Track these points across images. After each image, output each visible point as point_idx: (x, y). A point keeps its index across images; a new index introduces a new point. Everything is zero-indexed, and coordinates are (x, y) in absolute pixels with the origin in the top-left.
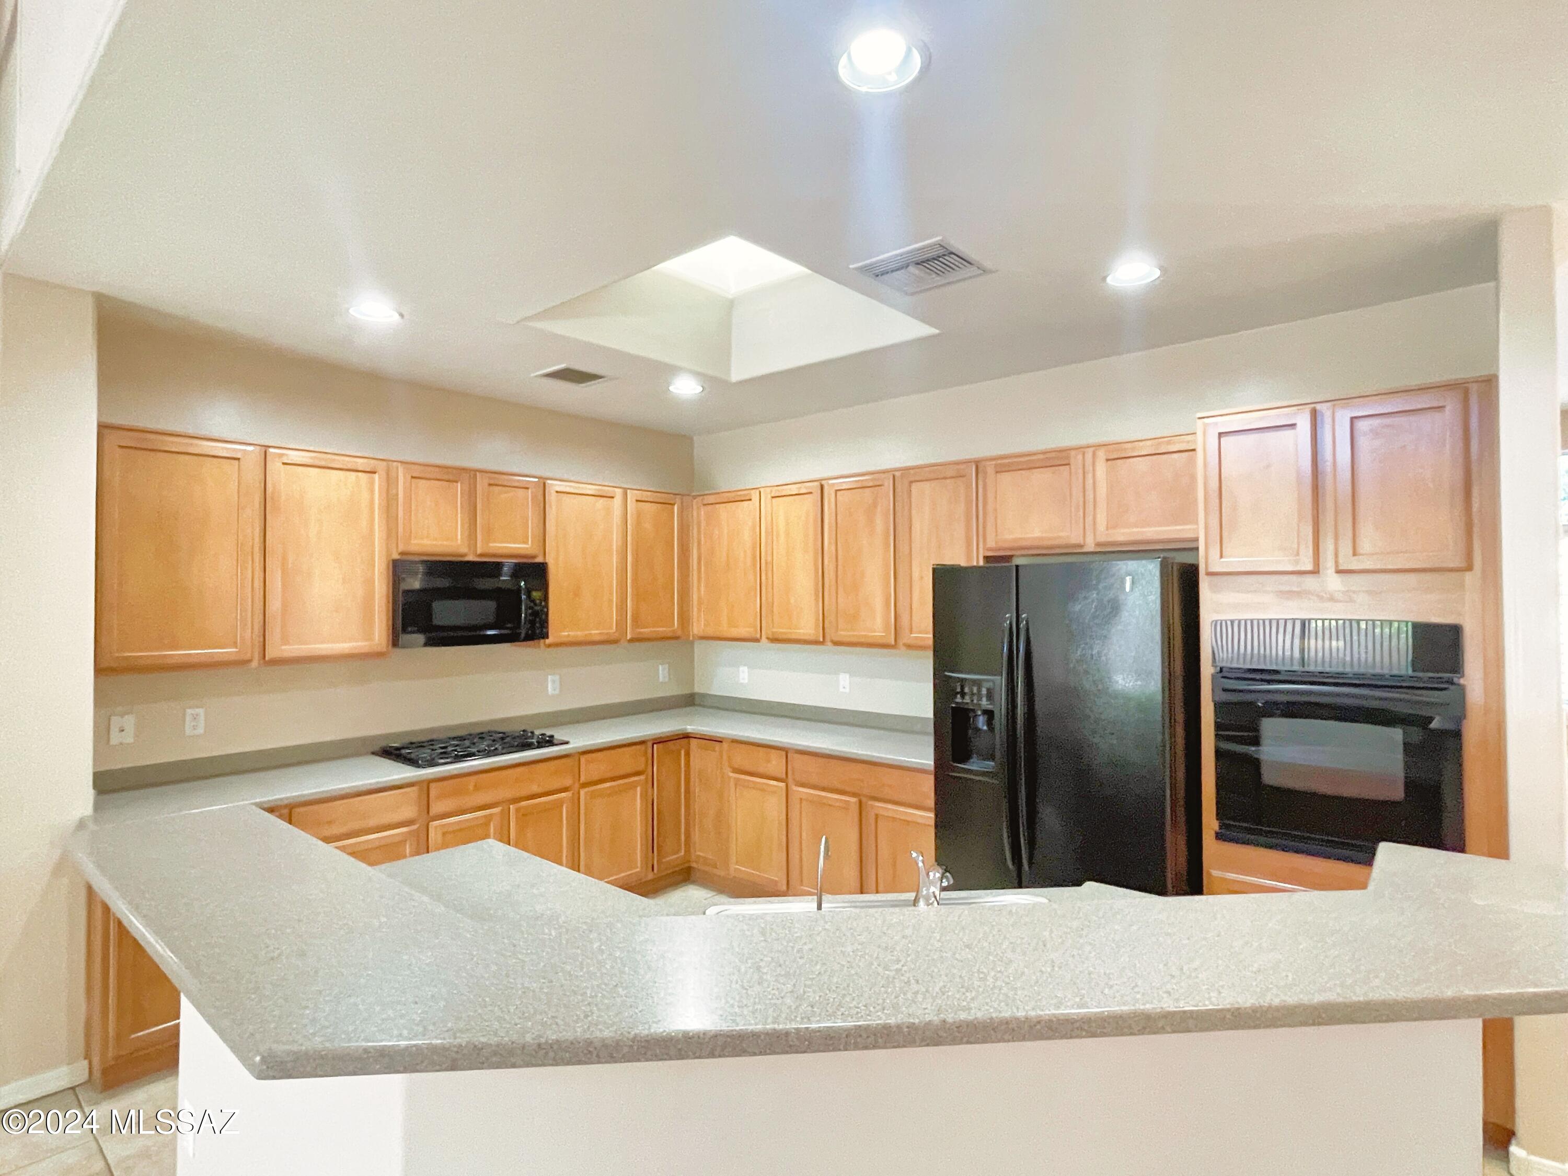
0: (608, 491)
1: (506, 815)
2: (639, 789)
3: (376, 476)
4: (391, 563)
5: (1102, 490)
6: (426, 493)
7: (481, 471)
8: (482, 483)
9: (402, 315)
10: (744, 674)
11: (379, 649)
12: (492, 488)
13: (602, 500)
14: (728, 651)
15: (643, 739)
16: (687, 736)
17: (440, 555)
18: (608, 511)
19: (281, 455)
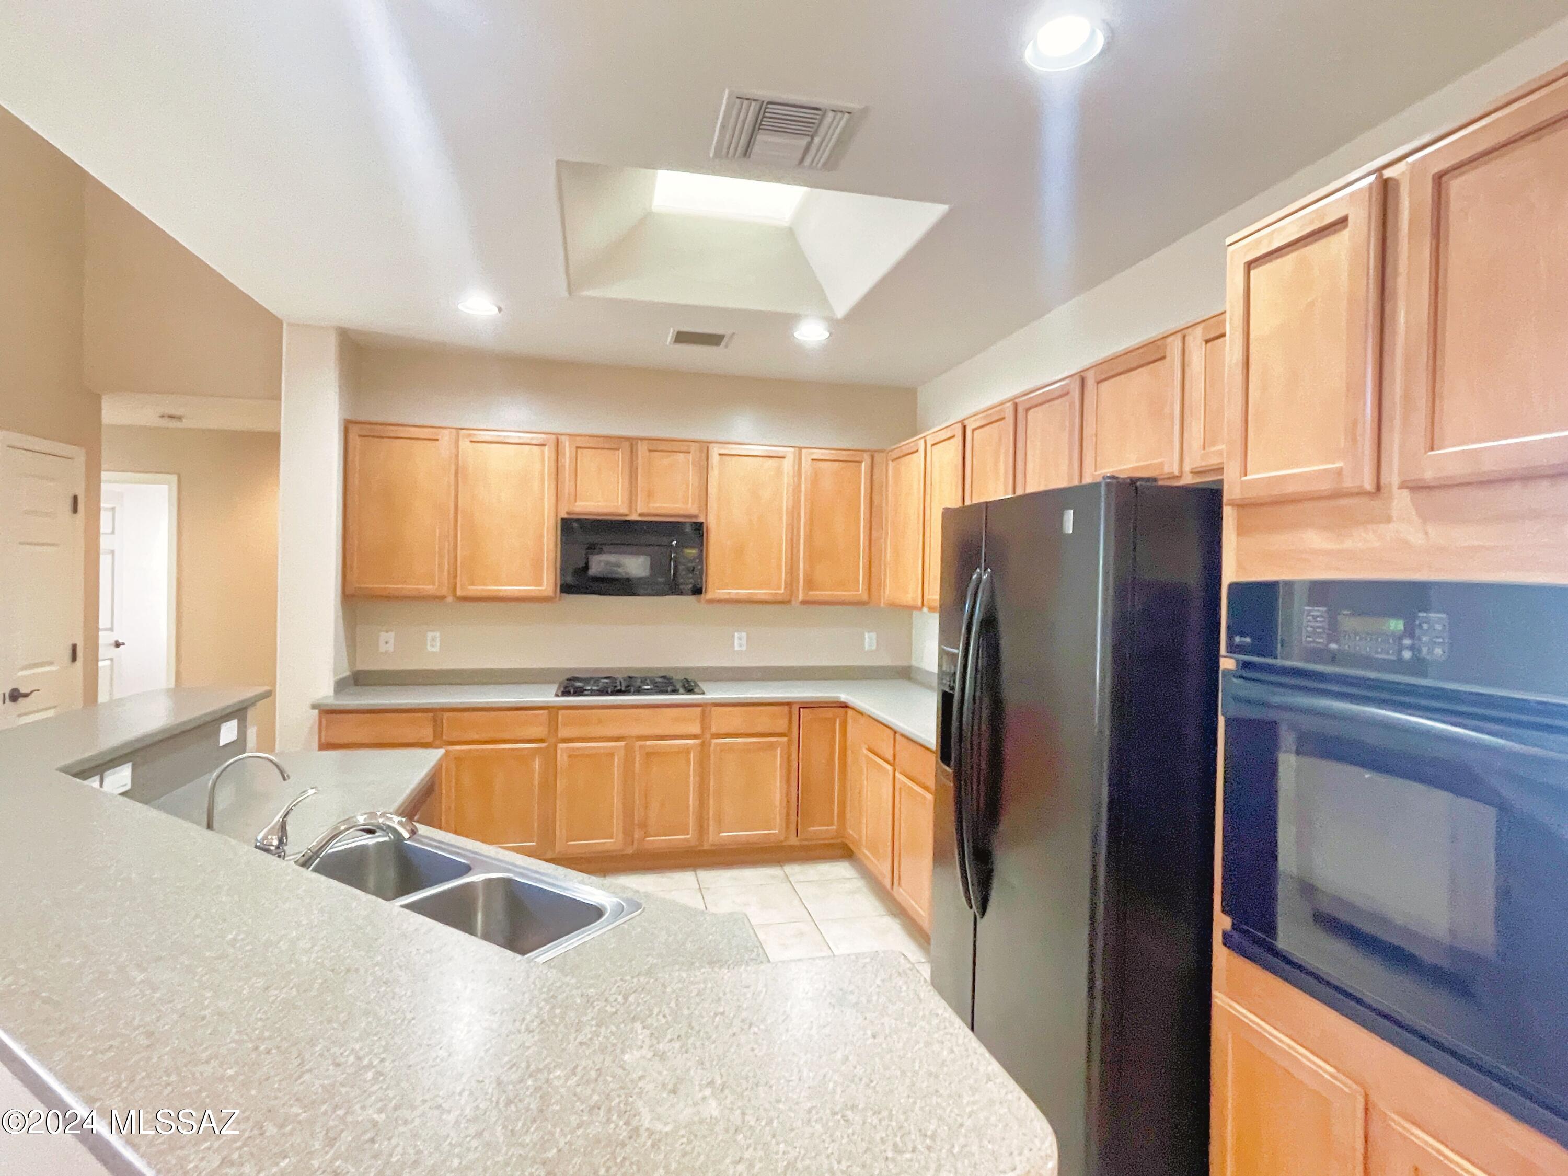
0: (780, 451)
1: (629, 750)
2: (779, 751)
3: (546, 448)
4: (559, 521)
6: (590, 462)
7: (642, 439)
8: (642, 449)
9: (500, 310)
11: (546, 594)
12: (652, 453)
13: (770, 461)
15: (790, 700)
16: (845, 706)
17: (595, 515)
18: (779, 472)
19: (470, 435)
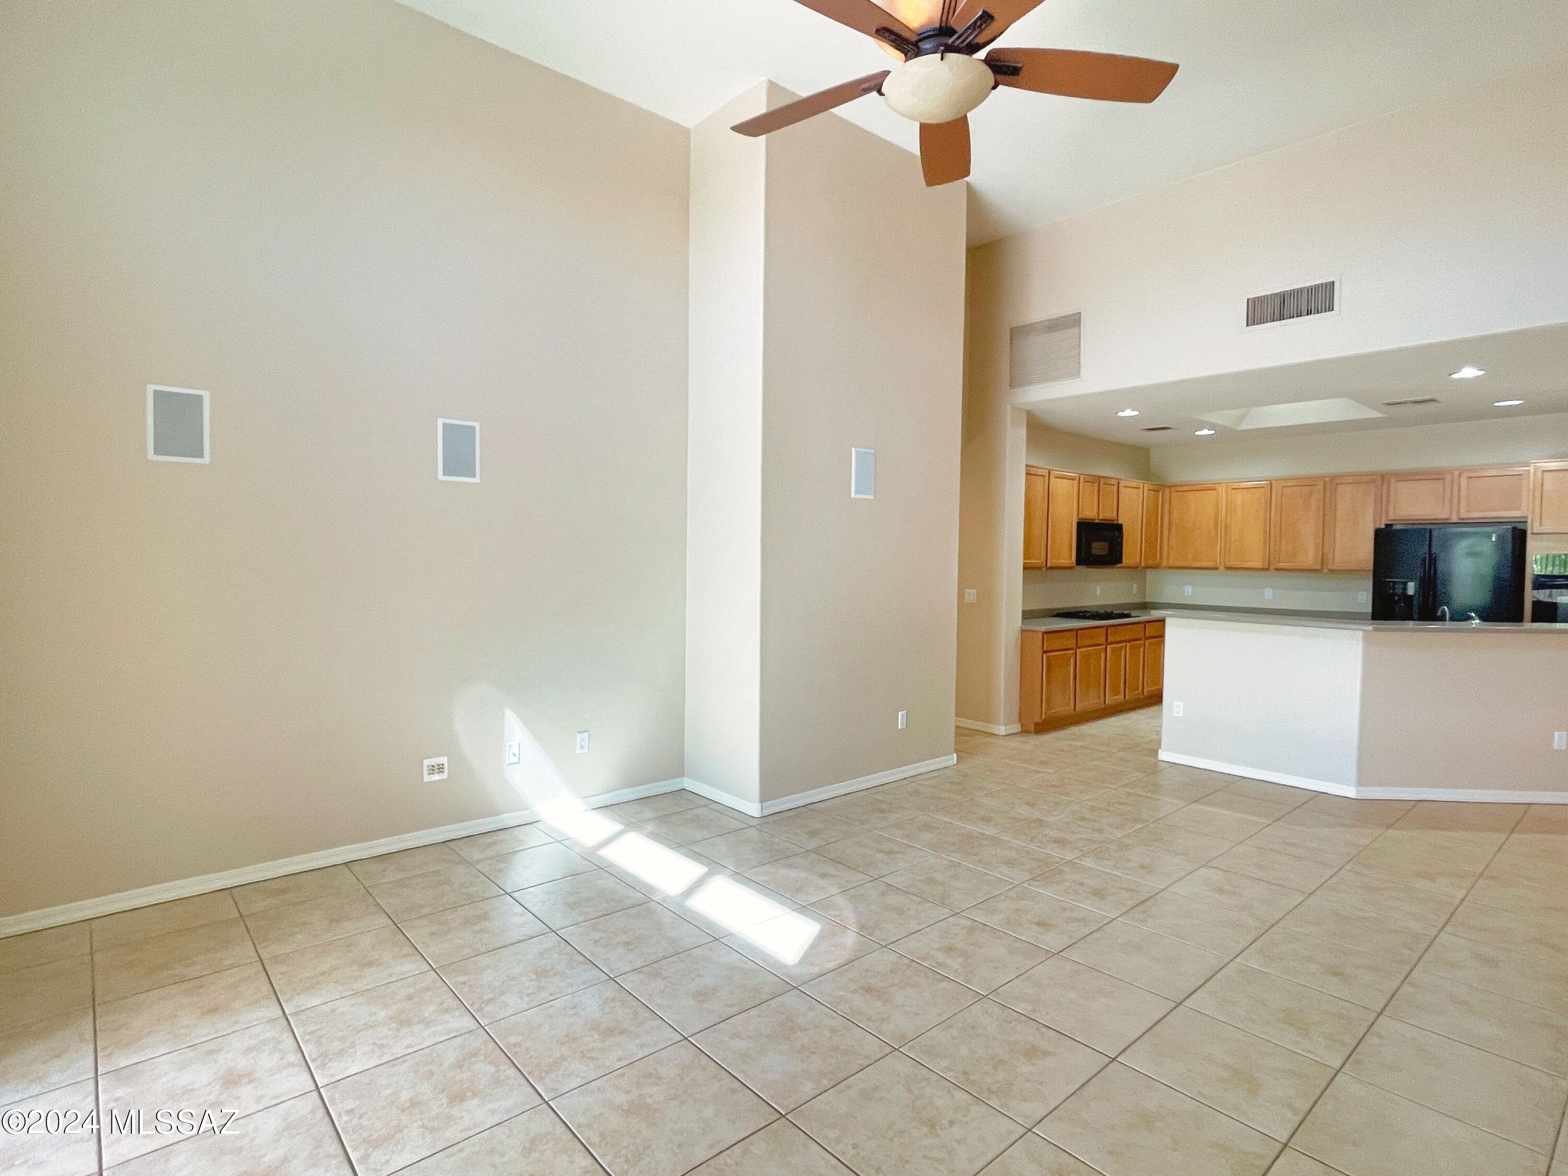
3: (1075, 481)
4: (1076, 523)
5: (1464, 493)
8: (1102, 483)
10: (1188, 590)
11: (1073, 565)
12: (1104, 485)
13: (1136, 490)
14: (1174, 576)
17: (1087, 520)
19: (1054, 473)
